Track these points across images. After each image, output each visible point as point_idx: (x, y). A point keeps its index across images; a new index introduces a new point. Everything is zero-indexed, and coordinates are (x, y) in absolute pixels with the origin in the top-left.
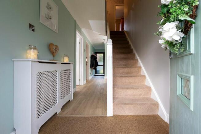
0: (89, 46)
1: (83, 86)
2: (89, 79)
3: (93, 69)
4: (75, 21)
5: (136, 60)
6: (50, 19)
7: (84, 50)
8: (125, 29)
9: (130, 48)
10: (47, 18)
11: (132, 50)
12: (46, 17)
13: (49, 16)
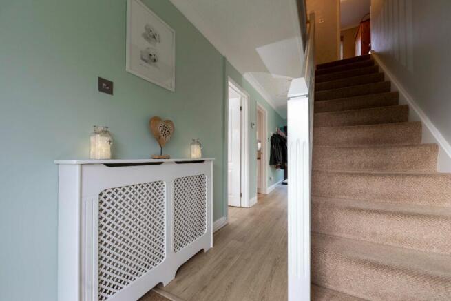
0: (267, 113)
1: (247, 211)
2: (268, 193)
3: (277, 167)
4: (224, 59)
5: (426, 145)
6: (155, 61)
7: (251, 125)
8: (373, 48)
9: (397, 102)
10: (146, 61)
11: (407, 108)
12: (143, 59)
13: (151, 55)
